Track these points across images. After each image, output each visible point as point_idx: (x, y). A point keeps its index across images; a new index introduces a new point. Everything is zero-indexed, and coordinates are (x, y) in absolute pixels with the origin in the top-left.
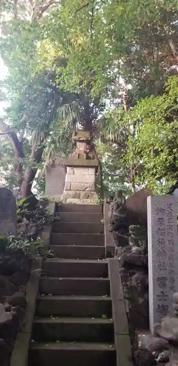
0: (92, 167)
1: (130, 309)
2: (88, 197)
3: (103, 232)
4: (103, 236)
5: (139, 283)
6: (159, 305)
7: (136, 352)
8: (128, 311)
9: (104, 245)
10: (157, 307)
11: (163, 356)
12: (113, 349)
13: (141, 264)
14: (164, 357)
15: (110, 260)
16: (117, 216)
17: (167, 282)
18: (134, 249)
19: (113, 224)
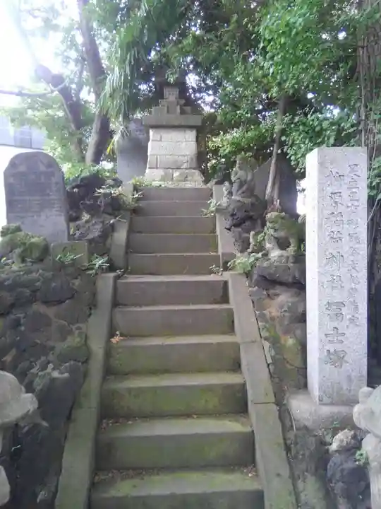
0: (191, 127)
1: (273, 358)
2: (186, 179)
3: (214, 231)
4: (215, 237)
5: (285, 311)
6: (329, 351)
7: (291, 435)
8: (270, 361)
9: (217, 252)
10: (326, 354)
11: (342, 441)
12: (248, 429)
13: (290, 280)
14: (345, 443)
15: (231, 274)
16: (239, 201)
17: (344, 311)
18: (275, 254)
19: (233, 215)
